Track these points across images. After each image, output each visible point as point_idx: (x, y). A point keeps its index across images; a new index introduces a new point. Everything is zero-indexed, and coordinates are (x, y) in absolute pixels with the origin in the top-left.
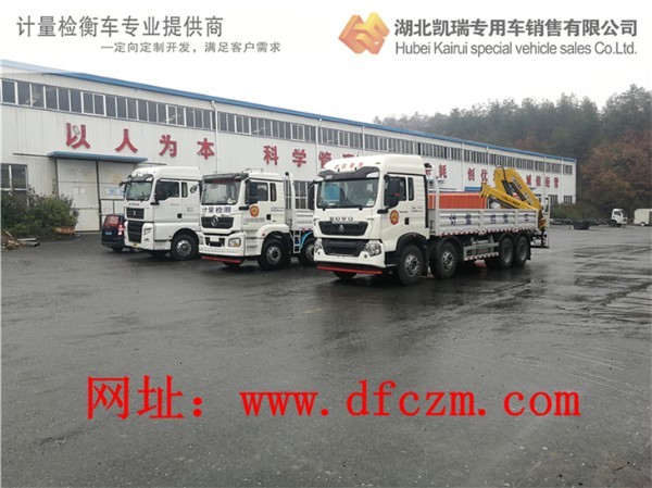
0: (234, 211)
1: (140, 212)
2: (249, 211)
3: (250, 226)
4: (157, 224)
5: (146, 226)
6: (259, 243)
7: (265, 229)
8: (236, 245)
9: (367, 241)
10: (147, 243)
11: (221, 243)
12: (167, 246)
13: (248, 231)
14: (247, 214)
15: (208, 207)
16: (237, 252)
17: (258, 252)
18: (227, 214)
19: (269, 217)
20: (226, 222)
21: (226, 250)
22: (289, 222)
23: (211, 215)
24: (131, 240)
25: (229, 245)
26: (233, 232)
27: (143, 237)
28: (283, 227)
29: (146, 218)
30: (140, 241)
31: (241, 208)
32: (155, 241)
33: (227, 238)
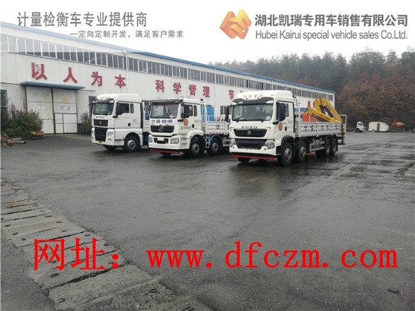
0: (175, 122)
1: (105, 123)
2: (183, 123)
3: (184, 131)
4: (116, 130)
5: (109, 131)
6: (188, 141)
7: (191, 133)
8: (175, 143)
9: (266, 140)
10: (110, 141)
11: (166, 141)
12: (122, 143)
13: (182, 134)
14: (182, 124)
15: (156, 119)
16: (176, 147)
17: (188, 147)
18: (170, 124)
19: (193, 126)
20: (170, 129)
21: (168, 146)
22: (203, 129)
23: (158, 124)
24: (97, 139)
25: (171, 143)
26: (174, 135)
27: (107, 138)
28: (201, 132)
29: (109, 126)
30: (104, 140)
31: (179, 121)
32: (116, 140)
33: (170, 139)
